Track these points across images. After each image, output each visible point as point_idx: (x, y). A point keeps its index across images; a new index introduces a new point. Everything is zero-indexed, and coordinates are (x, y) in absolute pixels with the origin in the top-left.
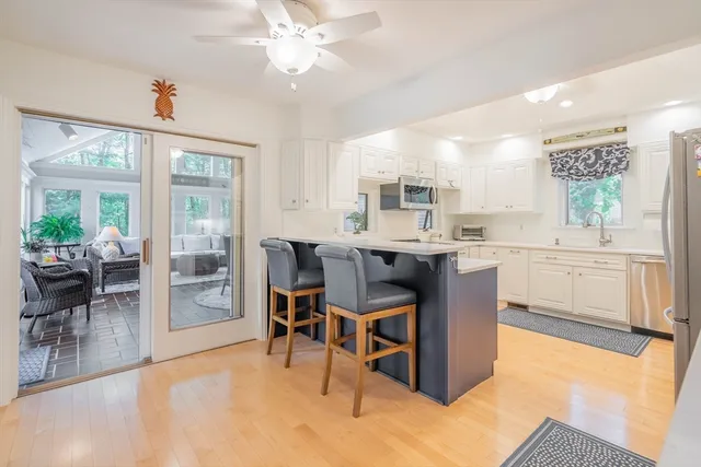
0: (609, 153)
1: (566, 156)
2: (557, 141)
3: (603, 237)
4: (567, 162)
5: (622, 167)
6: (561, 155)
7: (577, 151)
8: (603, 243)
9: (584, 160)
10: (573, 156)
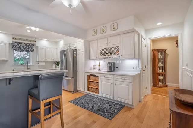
0: (29, 46)
1: (17, 44)
2: (18, 39)
3: (28, 67)
4: (17, 46)
5: (32, 50)
6: (15, 43)
7: (21, 43)
8: (28, 69)
9: (23, 46)
10: (19, 44)
